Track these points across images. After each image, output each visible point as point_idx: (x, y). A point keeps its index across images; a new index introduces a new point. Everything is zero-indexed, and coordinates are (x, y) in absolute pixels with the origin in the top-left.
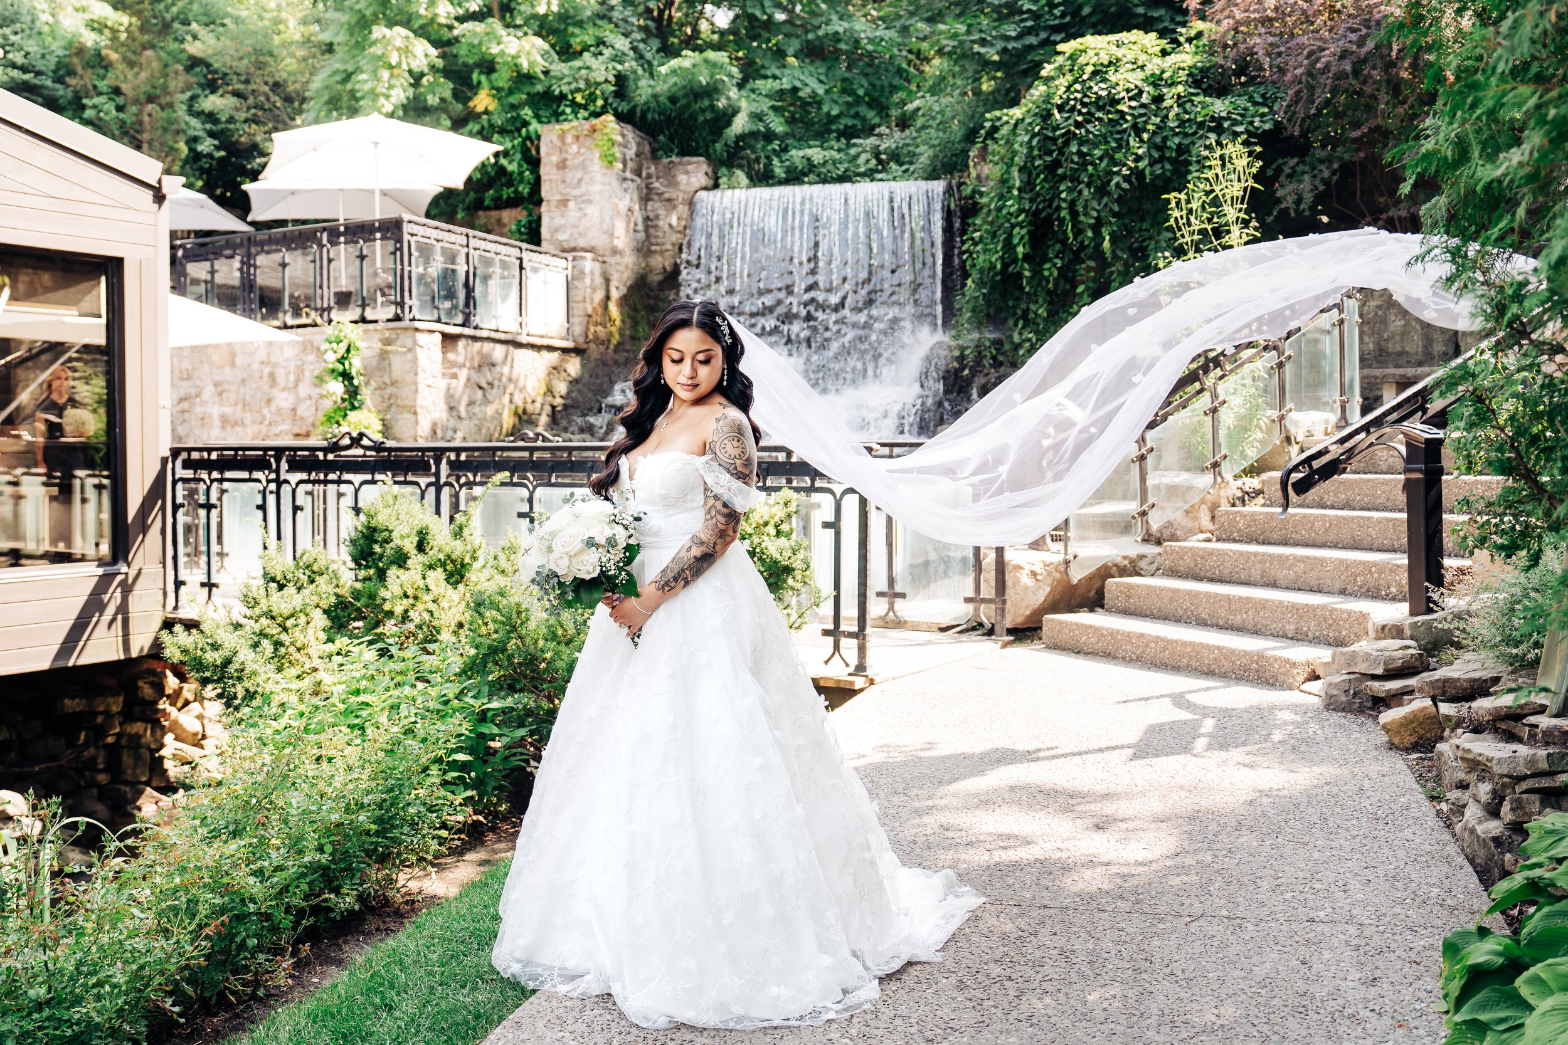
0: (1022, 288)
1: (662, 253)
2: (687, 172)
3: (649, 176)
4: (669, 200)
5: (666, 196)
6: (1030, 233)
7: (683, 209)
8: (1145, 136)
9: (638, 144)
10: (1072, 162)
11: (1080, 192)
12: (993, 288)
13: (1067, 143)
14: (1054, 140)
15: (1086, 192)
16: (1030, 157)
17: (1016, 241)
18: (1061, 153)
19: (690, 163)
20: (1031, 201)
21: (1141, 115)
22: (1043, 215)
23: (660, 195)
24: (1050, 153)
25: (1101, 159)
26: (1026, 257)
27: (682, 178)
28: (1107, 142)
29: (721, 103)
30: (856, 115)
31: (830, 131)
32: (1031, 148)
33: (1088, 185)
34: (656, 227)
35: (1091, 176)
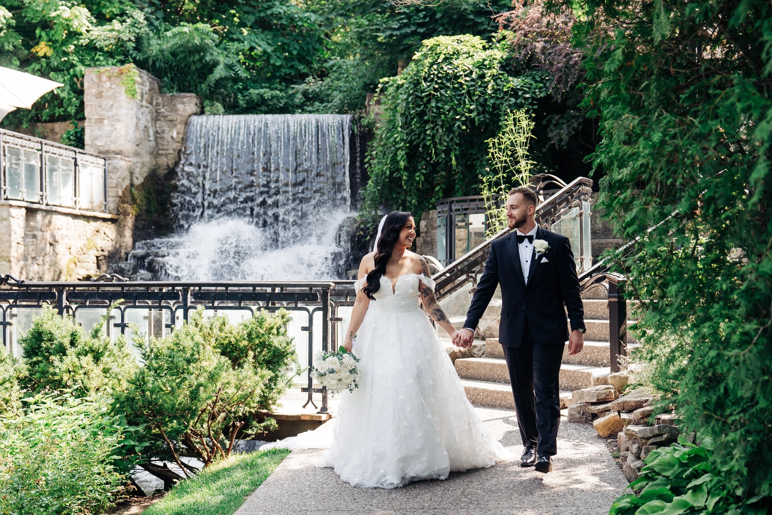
0: (401, 186)
1: (166, 155)
2: (183, 103)
3: (158, 104)
4: (171, 121)
5: (169, 118)
6: (407, 154)
7: (181, 127)
8: (474, 98)
9: (150, 83)
10: (433, 112)
11: (437, 130)
12: (383, 186)
13: (429, 102)
14: (422, 98)
15: (440, 131)
16: (408, 108)
17: (399, 158)
18: (426, 107)
19: (185, 97)
20: (408, 134)
21: (472, 86)
22: (415, 143)
23: (165, 117)
24: (419, 106)
25: (449, 111)
26: (406, 169)
27: (180, 107)
28: (453, 101)
29: (208, 58)
30: (292, 67)
31: (275, 78)
32: (408, 103)
33: (442, 127)
34: (162, 138)
35: (443, 121)
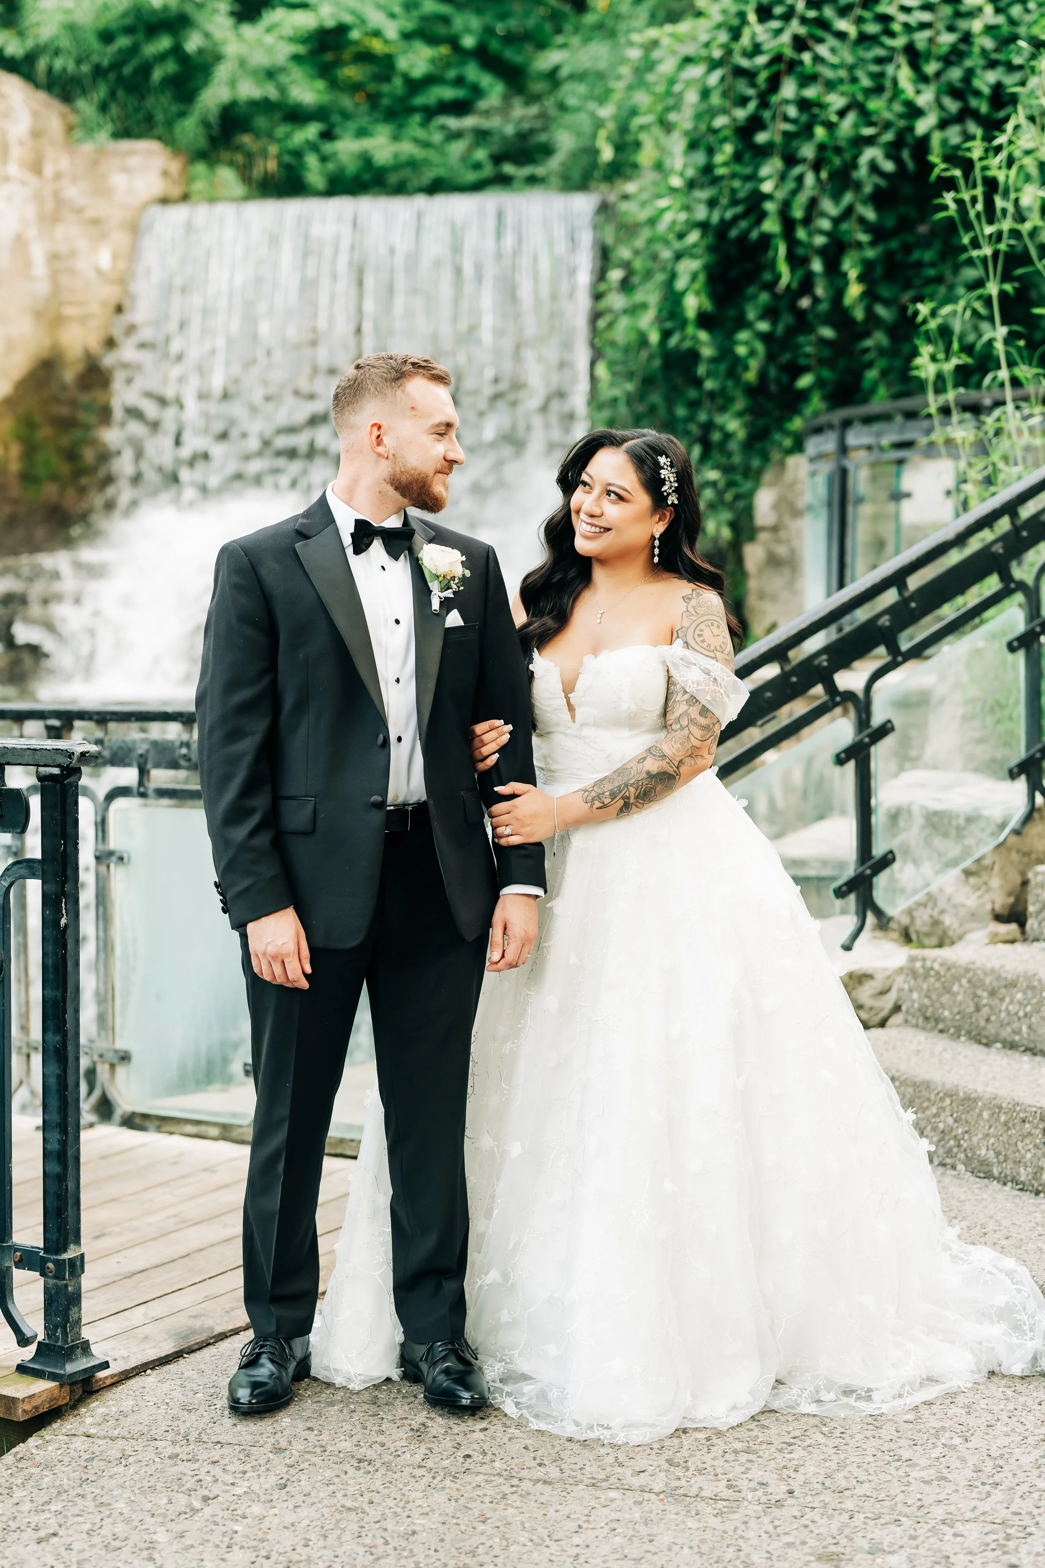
0: (698, 383)
1: (83, 320)
2: (126, 170)
3: (58, 176)
4: (95, 222)
5: (90, 213)
6: (708, 268)
7: (120, 238)
8: (931, 68)
9: (35, 114)
10: (786, 119)
11: (800, 179)
12: (648, 382)
13: (774, 83)
14: (749, 75)
15: (810, 179)
16: (706, 113)
17: (681, 284)
18: (764, 104)
19: (131, 153)
20: (712, 203)
21: (923, 26)
22: (734, 233)
23: (79, 211)
24: (743, 101)
25: (842, 113)
26: (704, 320)
27: (119, 181)
28: (854, 80)
29: (193, 43)
31: (411, 110)
32: (705, 93)
33: (817, 166)
34: (71, 272)
35: (822, 147)
